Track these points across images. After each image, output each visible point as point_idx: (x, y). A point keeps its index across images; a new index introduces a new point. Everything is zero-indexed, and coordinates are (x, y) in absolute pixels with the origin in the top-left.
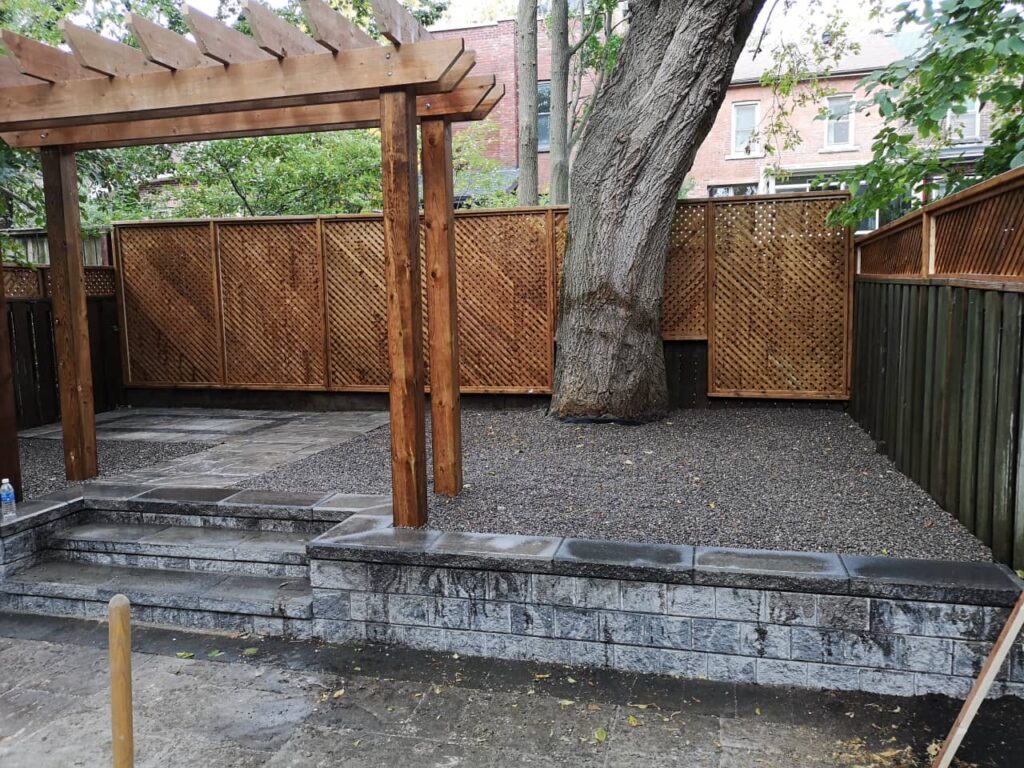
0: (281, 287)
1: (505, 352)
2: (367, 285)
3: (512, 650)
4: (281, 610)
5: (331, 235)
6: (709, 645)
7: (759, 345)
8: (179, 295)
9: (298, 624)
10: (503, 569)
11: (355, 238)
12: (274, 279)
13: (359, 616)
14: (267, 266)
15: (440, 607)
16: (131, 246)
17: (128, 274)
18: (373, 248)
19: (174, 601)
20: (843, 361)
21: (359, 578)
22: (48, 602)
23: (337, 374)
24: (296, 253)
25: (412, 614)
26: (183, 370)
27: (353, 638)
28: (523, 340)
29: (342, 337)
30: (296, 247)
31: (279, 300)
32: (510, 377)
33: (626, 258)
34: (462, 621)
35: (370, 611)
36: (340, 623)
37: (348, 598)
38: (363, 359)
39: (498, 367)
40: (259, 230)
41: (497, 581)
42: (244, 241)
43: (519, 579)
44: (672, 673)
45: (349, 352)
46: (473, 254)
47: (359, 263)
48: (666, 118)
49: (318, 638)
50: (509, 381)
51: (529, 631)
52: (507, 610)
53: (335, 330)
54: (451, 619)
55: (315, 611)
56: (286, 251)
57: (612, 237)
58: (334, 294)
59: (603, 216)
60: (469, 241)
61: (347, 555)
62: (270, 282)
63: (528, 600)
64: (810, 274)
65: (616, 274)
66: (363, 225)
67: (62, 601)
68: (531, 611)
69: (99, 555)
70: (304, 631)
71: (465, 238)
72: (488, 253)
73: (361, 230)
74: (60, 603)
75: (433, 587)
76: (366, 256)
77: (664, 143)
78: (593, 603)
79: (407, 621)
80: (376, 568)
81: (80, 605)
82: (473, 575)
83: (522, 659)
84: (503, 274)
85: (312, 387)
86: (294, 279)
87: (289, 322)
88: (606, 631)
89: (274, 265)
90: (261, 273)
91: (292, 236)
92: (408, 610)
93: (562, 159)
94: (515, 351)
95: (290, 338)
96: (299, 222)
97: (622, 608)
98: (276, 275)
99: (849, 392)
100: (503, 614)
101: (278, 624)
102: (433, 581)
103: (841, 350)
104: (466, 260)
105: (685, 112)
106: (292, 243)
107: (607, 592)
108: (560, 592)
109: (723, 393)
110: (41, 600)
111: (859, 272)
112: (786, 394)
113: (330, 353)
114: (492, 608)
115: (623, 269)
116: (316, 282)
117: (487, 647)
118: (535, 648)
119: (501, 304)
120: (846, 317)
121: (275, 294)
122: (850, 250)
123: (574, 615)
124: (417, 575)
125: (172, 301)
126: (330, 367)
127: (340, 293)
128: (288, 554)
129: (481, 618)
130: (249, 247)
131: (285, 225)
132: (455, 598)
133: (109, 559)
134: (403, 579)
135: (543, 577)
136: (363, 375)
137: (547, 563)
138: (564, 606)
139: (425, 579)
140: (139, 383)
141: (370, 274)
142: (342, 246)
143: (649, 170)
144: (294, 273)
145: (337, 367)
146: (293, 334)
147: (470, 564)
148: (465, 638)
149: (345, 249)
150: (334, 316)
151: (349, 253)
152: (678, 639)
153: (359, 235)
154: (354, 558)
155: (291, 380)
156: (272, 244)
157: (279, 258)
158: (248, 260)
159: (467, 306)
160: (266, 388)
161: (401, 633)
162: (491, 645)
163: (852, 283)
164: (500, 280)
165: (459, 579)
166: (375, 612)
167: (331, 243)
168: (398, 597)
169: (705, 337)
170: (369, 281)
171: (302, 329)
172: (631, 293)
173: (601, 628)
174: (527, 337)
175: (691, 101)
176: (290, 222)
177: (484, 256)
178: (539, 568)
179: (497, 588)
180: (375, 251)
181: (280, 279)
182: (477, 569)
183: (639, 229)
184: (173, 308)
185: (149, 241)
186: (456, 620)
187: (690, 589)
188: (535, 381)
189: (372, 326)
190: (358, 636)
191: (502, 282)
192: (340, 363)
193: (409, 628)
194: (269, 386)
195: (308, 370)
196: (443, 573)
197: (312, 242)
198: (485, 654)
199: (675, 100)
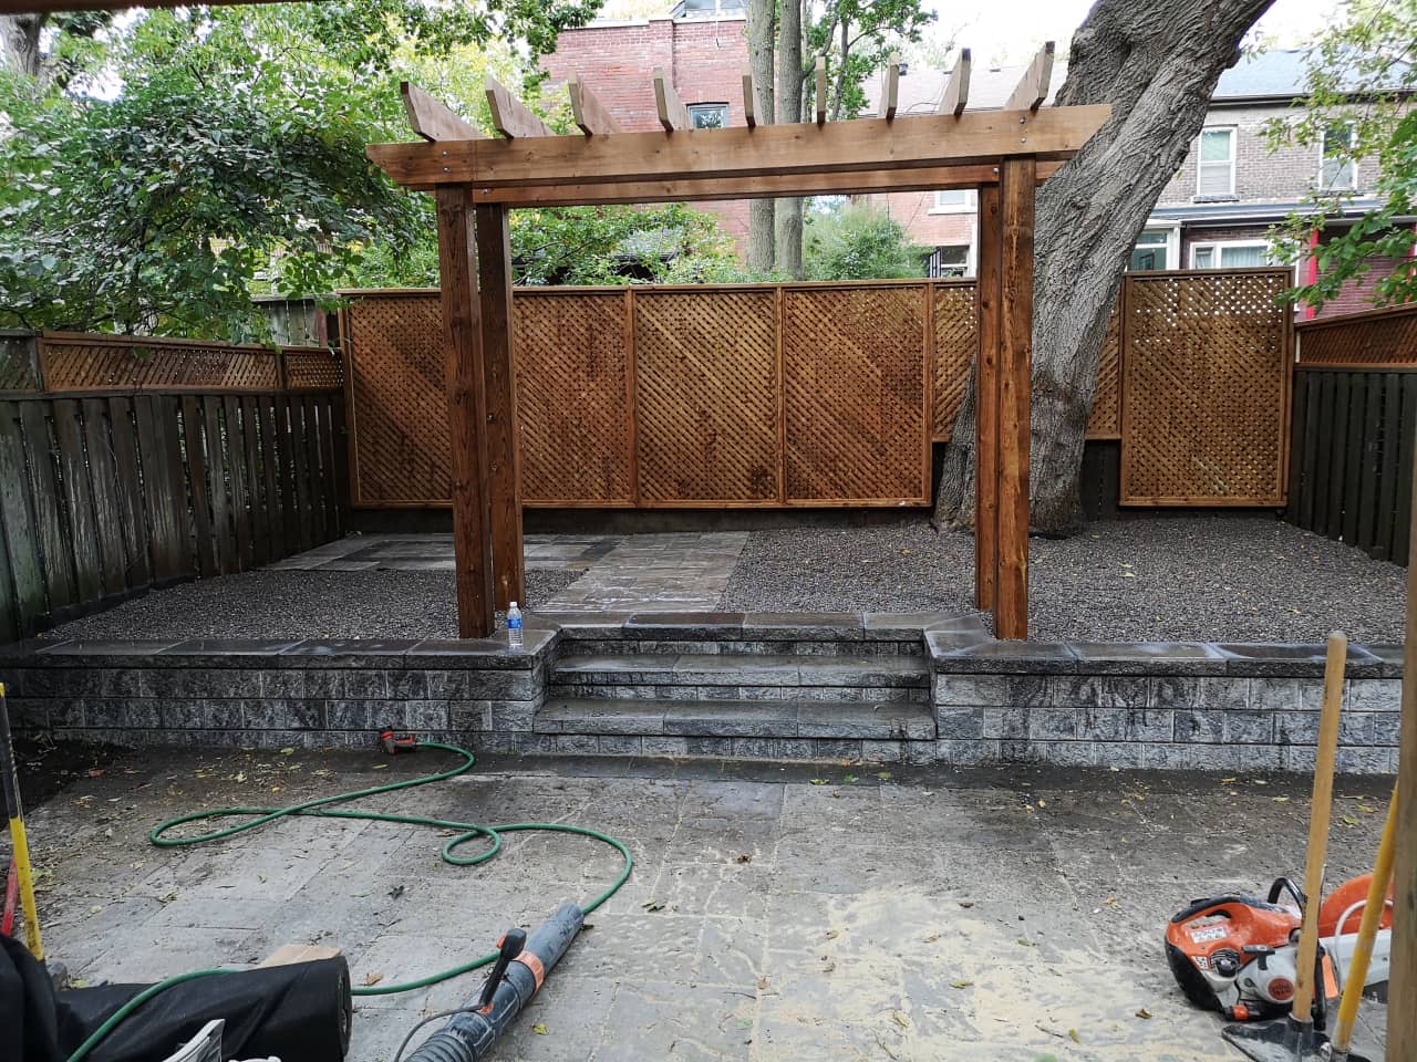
0: (575, 376)
1: (869, 456)
2: (691, 375)
3: (1175, 759)
4: (901, 731)
5: (644, 311)
6: (1393, 739)
7: (1182, 443)
8: (432, 387)
9: (919, 746)
10: (1169, 674)
11: (676, 315)
12: (564, 366)
13: (994, 734)
14: (555, 349)
15: (1092, 719)
16: (365, 323)
17: (359, 360)
18: (699, 328)
19: (766, 729)
20: (1279, 462)
21: (996, 692)
22: (593, 741)
23: (649, 486)
24: (595, 333)
25: (1057, 728)
26: (436, 485)
27: (986, 758)
28: (892, 442)
29: (656, 440)
30: (596, 325)
31: (571, 395)
32: (873, 487)
33: (1070, 343)
34: (1117, 732)
35: (1006, 728)
36: (970, 743)
37: (980, 715)
38: (683, 467)
39: (860, 475)
40: (546, 304)
41: (1161, 687)
42: (525, 317)
43: (1187, 683)
44: (1351, 770)
45: (665, 458)
46: (831, 336)
47: (680, 347)
48: (1133, 182)
49: (943, 760)
50: (873, 491)
51: (1195, 738)
52: (1170, 718)
53: (647, 431)
54: (1103, 730)
55: (941, 731)
56: (582, 330)
57: (1057, 319)
58: (646, 386)
59: (1049, 293)
60: (826, 320)
61: (986, 667)
62: (559, 371)
63: (1196, 705)
64: (1242, 362)
65: (1057, 361)
66: (687, 298)
67: (612, 738)
68: (1199, 716)
69: (618, 688)
70: (925, 754)
71: (820, 316)
72: (850, 335)
73: (685, 305)
74: (609, 741)
75: (1084, 698)
76: (690, 337)
77: (1127, 209)
78: (1269, 703)
79: (1051, 736)
80: (1017, 680)
81: (636, 742)
82: (1133, 682)
83: (1186, 768)
84: (868, 362)
85: (617, 503)
86: (593, 367)
87: (584, 422)
88: (1283, 732)
89: (565, 348)
90: (547, 359)
91: (590, 312)
92: (1052, 725)
93: (795, 213)
94: (882, 455)
95: (586, 441)
96: (601, 294)
97: (1301, 707)
98: (569, 362)
99: (1285, 498)
100: (1166, 722)
101: (895, 747)
102: (1085, 691)
103: (1276, 449)
104: (821, 344)
105: (1153, 174)
106: (590, 321)
107: (1284, 692)
108: (1234, 694)
109: (1138, 501)
110: (585, 738)
111: (1298, 360)
112: (1214, 502)
113: (639, 460)
114: (1153, 716)
115: (1067, 355)
116: (622, 370)
117: (1145, 757)
118: (1200, 755)
119: (865, 397)
120: (1282, 411)
121: (566, 386)
122: (1288, 334)
123: (1248, 718)
124: (1065, 685)
125: (423, 394)
126: (640, 478)
127: (654, 385)
128: (868, 676)
129: (1140, 727)
130: (532, 325)
131: (581, 297)
132: (1110, 708)
133: (632, 693)
134: (1049, 691)
135: (1214, 680)
136: (683, 488)
137: (1220, 664)
138: (1237, 710)
139: (1076, 689)
140: (373, 503)
141: (694, 359)
142: (658, 325)
143: (1106, 240)
144: (593, 358)
145: (648, 477)
146: (589, 436)
147: (1132, 670)
148: (1119, 750)
149: (661, 329)
150: (646, 413)
151: (667, 334)
152: (1361, 735)
153: (681, 310)
154: (994, 670)
155: (585, 495)
156: (564, 322)
157: (573, 339)
158: (529, 341)
159: (821, 400)
160: (553, 505)
161: (1043, 749)
162: (1150, 756)
163: (1290, 373)
164: (864, 369)
165: (1116, 686)
166: (1013, 729)
167: (644, 320)
168: (1042, 710)
169: (1117, 436)
170: (695, 369)
171: (603, 431)
172: (1071, 384)
173: (1278, 729)
174: (897, 437)
175: (1163, 163)
176: (590, 294)
177: (845, 339)
178: (1212, 670)
179: (1159, 695)
180: (702, 331)
181: (574, 366)
182: (1139, 676)
183: (1088, 309)
184: (423, 403)
185: (391, 315)
186: (1108, 731)
187: (1377, 683)
188: (906, 491)
189: (696, 425)
190: (991, 756)
191: (867, 371)
192: (652, 472)
193: (1052, 743)
194: (557, 503)
195: (609, 481)
196: (1097, 683)
197: (618, 319)
198: (1143, 765)
199: (1147, 161)
